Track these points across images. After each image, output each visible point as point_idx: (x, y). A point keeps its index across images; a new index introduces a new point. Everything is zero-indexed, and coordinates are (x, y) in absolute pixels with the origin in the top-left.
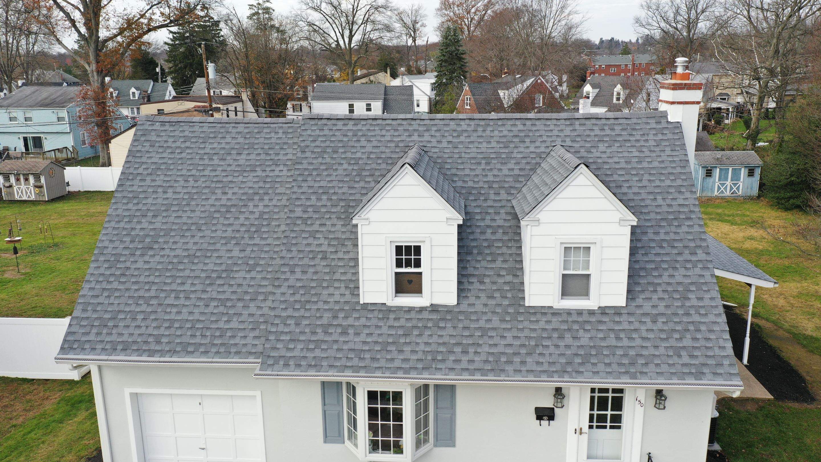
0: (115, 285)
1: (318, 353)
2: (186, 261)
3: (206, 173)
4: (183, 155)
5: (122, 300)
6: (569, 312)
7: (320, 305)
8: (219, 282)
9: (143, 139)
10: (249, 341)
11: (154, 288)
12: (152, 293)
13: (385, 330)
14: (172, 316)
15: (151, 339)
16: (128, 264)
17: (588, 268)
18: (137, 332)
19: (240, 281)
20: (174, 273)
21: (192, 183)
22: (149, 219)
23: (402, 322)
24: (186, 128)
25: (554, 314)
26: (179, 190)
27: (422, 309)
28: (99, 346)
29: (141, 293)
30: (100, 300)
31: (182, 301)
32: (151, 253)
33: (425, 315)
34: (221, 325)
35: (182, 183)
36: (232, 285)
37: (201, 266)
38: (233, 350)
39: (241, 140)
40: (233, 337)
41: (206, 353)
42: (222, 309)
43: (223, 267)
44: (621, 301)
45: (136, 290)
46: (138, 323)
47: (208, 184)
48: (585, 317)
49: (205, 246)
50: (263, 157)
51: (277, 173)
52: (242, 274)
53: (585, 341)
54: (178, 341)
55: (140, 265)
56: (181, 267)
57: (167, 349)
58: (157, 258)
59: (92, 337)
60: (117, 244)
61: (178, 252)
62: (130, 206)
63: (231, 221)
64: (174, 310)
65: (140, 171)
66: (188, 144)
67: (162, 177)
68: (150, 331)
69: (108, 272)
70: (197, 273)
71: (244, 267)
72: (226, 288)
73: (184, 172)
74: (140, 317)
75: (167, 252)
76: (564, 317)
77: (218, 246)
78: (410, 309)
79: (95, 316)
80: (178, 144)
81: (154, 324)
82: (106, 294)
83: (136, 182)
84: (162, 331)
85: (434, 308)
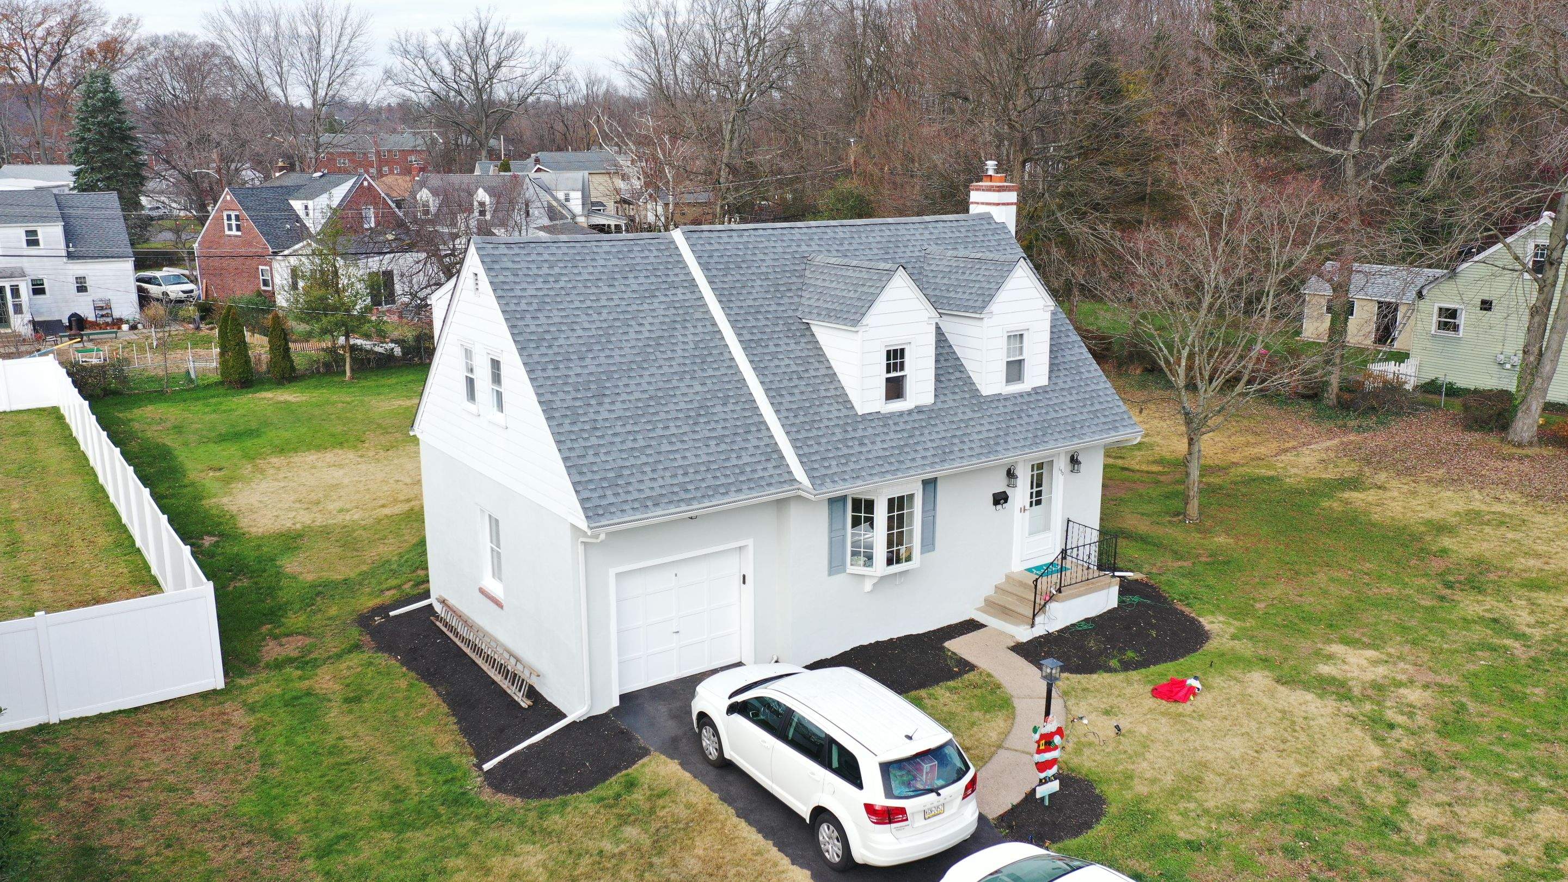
0: (594, 441)
1: (852, 466)
2: (652, 403)
3: (603, 303)
4: (562, 284)
5: (613, 456)
6: (1014, 396)
7: (826, 423)
8: (702, 420)
9: (497, 266)
10: (771, 471)
11: (639, 437)
12: (642, 443)
13: (892, 436)
14: (680, 462)
15: (676, 489)
16: (593, 416)
17: (1021, 354)
18: (655, 485)
19: (723, 416)
20: (650, 418)
21: (595, 317)
22: (577, 362)
23: (902, 426)
24: (540, 250)
25: (1005, 399)
26: (586, 325)
27: (910, 412)
28: (626, 507)
29: (630, 444)
30: (590, 459)
31: (679, 446)
32: (607, 400)
33: (916, 416)
34: (735, 462)
35: (584, 317)
36: (717, 422)
37: (672, 407)
38: (763, 483)
39: (616, 262)
40: (754, 471)
41: (739, 491)
42: (723, 447)
43: (696, 405)
44: (1044, 381)
45: (622, 442)
46: (651, 475)
47: (614, 315)
48: (1027, 399)
49: (661, 385)
50: (653, 279)
51: (681, 297)
52: (719, 409)
53: (1036, 418)
54: (704, 485)
55: (606, 415)
56: (652, 410)
57: (699, 495)
58: (618, 405)
59: (612, 499)
60: (561, 395)
61: (637, 395)
62: (543, 350)
63: (669, 354)
64: (677, 456)
65: (523, 306)
66: (557, 270)
67: (555, 312)
68: (669, 481)
69: (575, 428)
70: (673, 414)
71: (716, 401)
72: (713, 425)
73: (577, 304)
74: (647, 469)
75: (624, 397)
76: (1014, 401)
77: (675, 383)
78: (901, 414)
79: (597, 477)
80: (545, 270)
81: (668, 474)
82: (591, 452)
83: (528, 321)
84: (681, 479)
85: (919, 410)
